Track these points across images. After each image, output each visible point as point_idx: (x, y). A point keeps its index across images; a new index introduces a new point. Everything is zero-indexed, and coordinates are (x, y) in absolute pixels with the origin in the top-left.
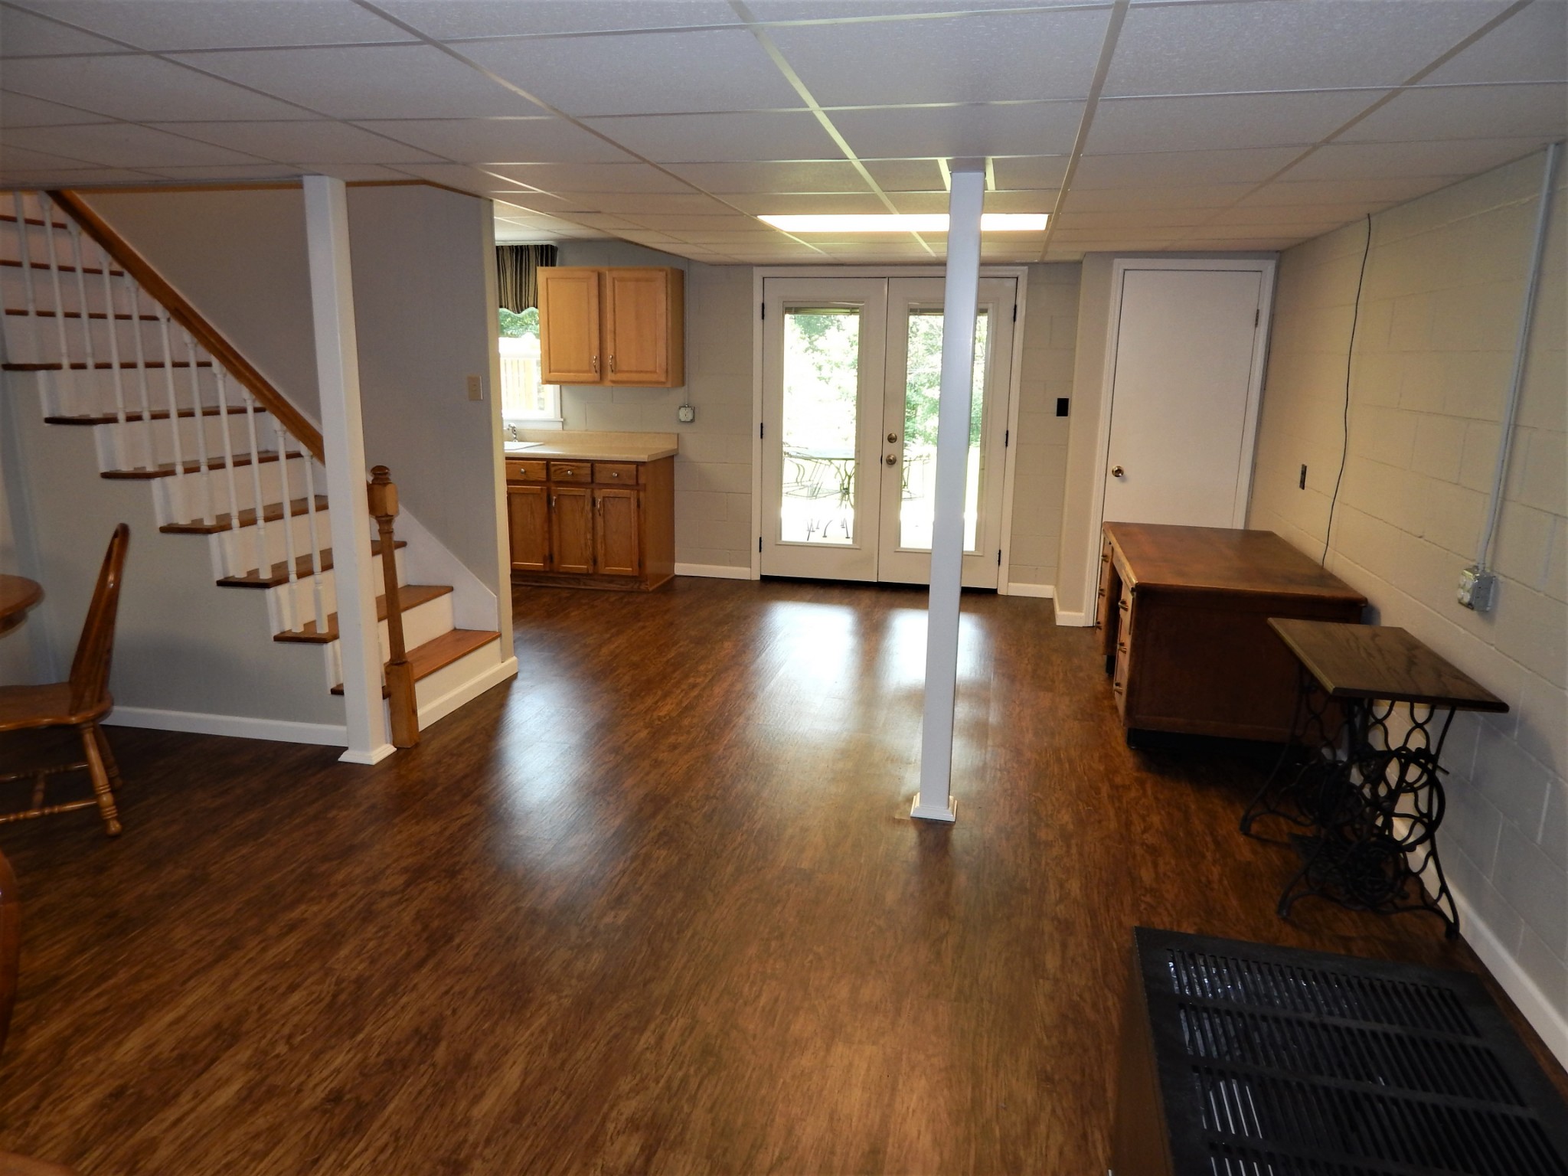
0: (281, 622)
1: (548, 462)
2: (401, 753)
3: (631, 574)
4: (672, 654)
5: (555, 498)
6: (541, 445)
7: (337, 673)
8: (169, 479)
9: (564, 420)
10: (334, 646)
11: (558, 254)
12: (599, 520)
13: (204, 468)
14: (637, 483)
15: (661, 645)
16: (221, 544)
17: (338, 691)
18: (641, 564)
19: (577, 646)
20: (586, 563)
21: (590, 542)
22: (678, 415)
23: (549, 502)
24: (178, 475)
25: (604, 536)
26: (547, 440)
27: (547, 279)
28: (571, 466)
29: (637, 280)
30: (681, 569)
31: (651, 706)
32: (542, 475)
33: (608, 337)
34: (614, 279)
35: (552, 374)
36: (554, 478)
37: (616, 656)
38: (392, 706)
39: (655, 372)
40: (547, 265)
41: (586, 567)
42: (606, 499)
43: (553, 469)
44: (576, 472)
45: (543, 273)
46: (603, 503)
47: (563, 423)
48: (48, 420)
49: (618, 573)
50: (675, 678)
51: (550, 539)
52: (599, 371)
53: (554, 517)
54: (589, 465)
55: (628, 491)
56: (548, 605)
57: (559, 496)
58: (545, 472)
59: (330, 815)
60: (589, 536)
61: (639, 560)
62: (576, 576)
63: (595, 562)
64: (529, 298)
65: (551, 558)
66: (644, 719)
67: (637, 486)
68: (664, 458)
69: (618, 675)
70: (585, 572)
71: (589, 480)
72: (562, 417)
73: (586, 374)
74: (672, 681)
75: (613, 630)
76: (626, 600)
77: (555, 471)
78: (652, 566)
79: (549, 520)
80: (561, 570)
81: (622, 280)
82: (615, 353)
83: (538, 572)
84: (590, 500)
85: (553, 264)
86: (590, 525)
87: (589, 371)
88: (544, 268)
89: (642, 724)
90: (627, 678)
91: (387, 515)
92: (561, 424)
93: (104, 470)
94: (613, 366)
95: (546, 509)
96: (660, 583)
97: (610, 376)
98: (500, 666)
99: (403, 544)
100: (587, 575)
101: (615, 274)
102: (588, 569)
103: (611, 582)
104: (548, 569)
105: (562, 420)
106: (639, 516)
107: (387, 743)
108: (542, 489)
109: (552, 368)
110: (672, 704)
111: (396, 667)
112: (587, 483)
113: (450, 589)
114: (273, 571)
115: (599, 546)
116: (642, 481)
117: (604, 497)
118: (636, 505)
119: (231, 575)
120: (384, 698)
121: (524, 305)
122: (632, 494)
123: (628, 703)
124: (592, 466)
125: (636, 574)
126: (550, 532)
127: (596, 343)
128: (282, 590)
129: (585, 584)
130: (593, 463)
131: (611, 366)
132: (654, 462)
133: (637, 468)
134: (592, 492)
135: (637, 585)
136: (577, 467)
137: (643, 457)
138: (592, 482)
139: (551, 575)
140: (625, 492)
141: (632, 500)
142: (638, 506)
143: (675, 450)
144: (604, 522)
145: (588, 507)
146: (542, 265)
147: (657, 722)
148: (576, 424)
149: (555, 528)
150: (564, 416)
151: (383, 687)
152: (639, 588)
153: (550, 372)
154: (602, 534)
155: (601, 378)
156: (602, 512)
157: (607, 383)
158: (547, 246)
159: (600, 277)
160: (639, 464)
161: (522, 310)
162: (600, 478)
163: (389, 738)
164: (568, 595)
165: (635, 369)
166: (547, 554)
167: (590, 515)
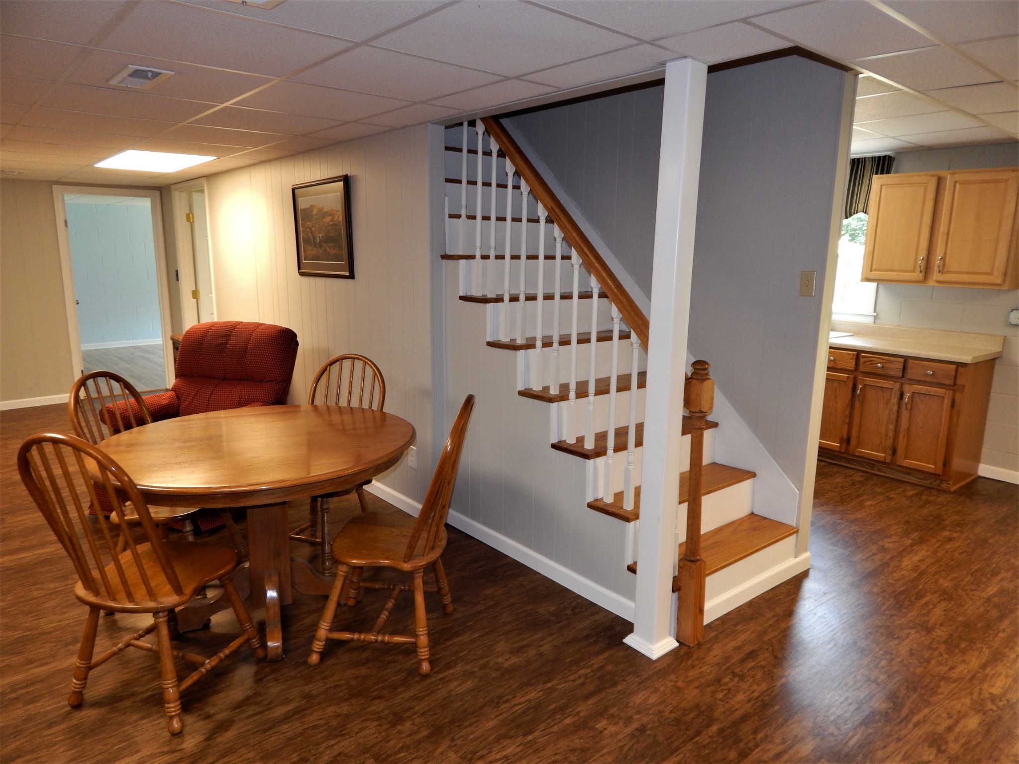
0: (595, 488)
1: (858, 353)
2: (684, 650)
3: (933, 471)
4: (992, 590)
5: (860, 386)
6: (851, 336)
7: (635, 552)
8: (530, 351)
9: (877, 314)
10: (635, 525)
11: (895, 163)
12: (905, 414)
13: (556, 345)
14: (955, 384)
15: (977, 571)
16: (559, 412)
17: (632, 569)
18: (946, 463)
19: (874, 548)
20: (884, 452)
21: (891, 434)
22: (1008, 317)
23: (854, 389)
24: (537, 349)
25: (909, 429)
26: (858, 331)
27: (882, 186)
28: (882, 359)
29: (984, 182)
30: (986, 470)
31: (977, 672)
32: (851, 365)
33: (940, 237)
34: (956, 182)
35: (873, 272)
36: (862, 368)
37: (922, 573)
38: (680, 599)
39: (991, 273)
40: (882, 173)
41: (883, 455)
42: (916, 394)
43: (862, 360)
44: (886, 365)
45: (878, 181)
46: (912, 398)
47: (875, 318)
48: (461, 298)
49: (918, 468)
50: (1004, 630)
51: (850, 425)
52: (924, 271)
53: (857, 404)
54: (902, 360)
55: (944, 390)
56: (842, 487)
57: (865, 386)
58: (853, 362)
59: (599, 726)
60: (891, 427)
61: (945, 459)
62: (871, 462)
63: (894, 452)
64: (859, 204)
65: (848, 441)
66: (971, 693)
67: (954, 386)
68: (986, 361)
69: (926, 603)
70: (882, 460)
71: (900, 374)
72: (875, 312)
73: (910, 274)
74: (1001, 635)
75: (915, 535)
76: (924, 497)
77: (865, 362)
78: (958, 463)
79: (852, 406)
80: (857, 454)
81: (965, 183)
82: (945, 254)
83: (834, 451)
84: (898, 393)
85: (888, 172)
86: (894, 417)
87: (914, 271)
88: (879, 176)
89: (968, 701)
90: (938, 613)
91: (701, 412)
92: (873, 318)
93: (489, 339)
94: (941, 267)
95: (850, 396)
96: (962, 484)
97: (935, 276)
98: (792, 561)
99: (715, 425)
100: (884, 463)
101: (958, 177)
102: (885, 458)
103: (908, 474)
104: (843, 450)
105: (875, 314)
106: (951, 416)
107: (670, 635)
108: (848, 377)
109: (874, 267)
110: (1007, 677)
111: (689, 564)
112: (899, 378)
113: (753, 475)
114: (596, 440)
115: (901, 438)
116: (960, 382)
117: (913, 393)
118: (950, 405)
119: (563, 439)
120: (673, 591)
121: (853, 211)
122: (947, 394)
123: (945, 656)
124: (905, 361)
125: (939, 472)
126: (851, 416)
127: (924, 244)
128: (600, 461)
129: (879, 470)
130: (906, 359)
131: (939, 266)
132: (976, 365)
133: (957, 370)
134: (902, 384)
135: (938, 481)
136: (887, 360)
137: (967, 358)
138: (903, 376)
139: (845, 455)
140: (941, 391)
141: (946, 400)
142: (953, 406)
143: (999, 352)
144: (910, 416)
145: (894, 400)
146: (877, 173)
147: (990, 705)
148: (889, 319)
149: (857, 413)
150: (878, 309)
151: (674, 577)
152: (939, 486)
153: (871, 271)
154: (906, 427)
155: (926, 278)
156: (909, 407)
157: (931, 283)
158: (884, 157)
159: (940, 181)
160: (959, 365)
161: (851, 215)
162: (911, 373)
163: (673, 630)
164: (862, 479)
165: (966, 270)
166: (845, 435)
167: (895, 408)
